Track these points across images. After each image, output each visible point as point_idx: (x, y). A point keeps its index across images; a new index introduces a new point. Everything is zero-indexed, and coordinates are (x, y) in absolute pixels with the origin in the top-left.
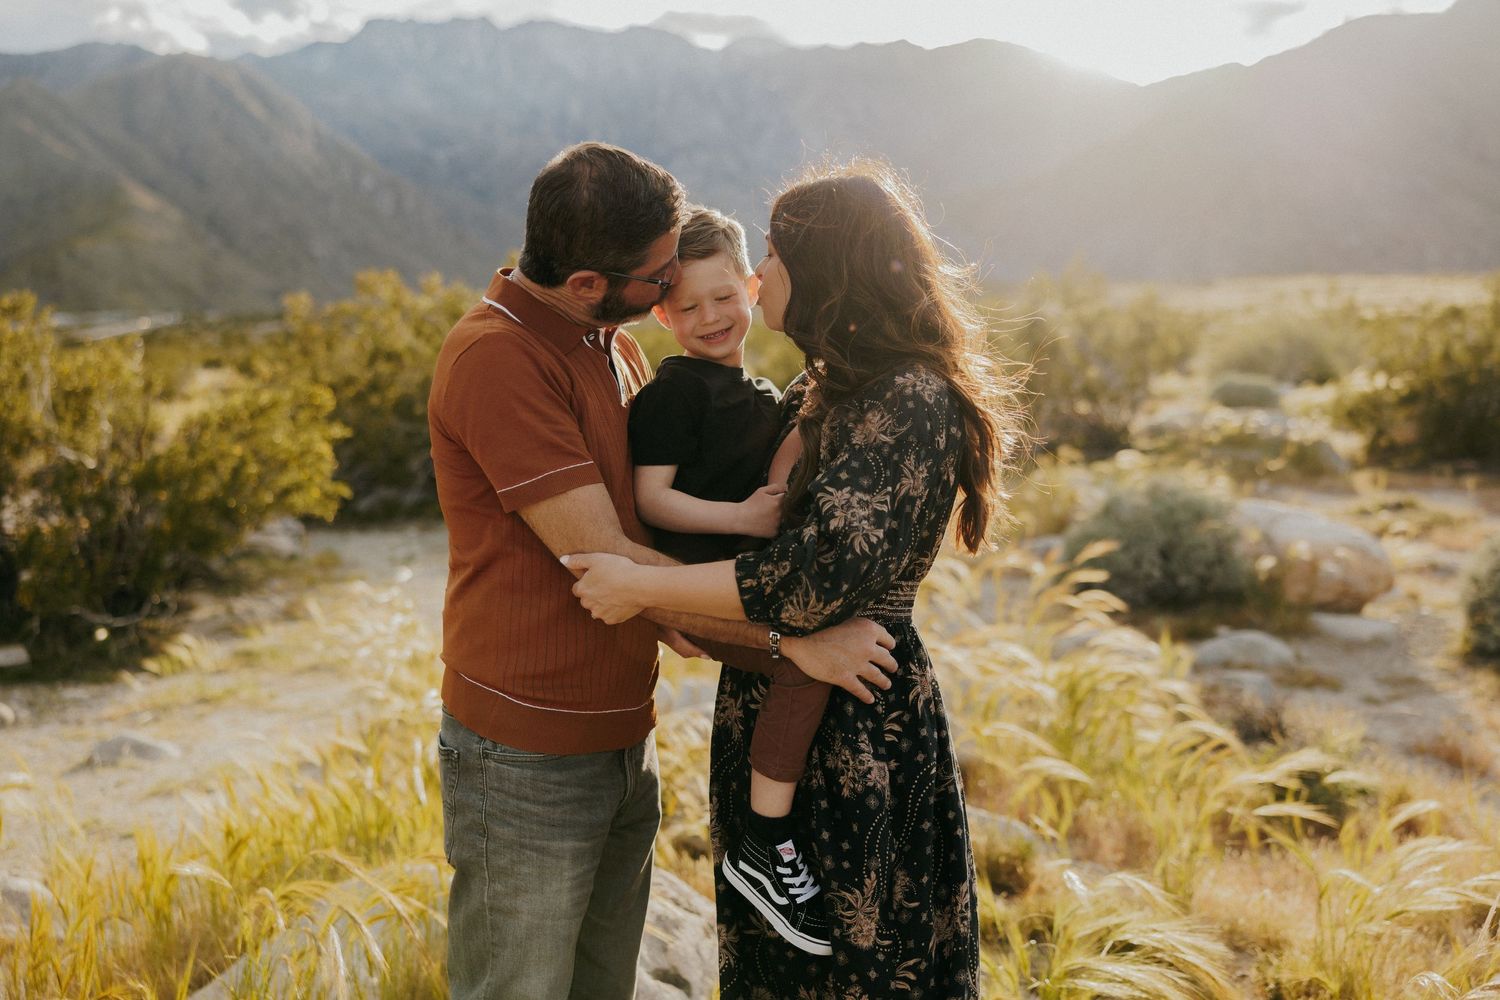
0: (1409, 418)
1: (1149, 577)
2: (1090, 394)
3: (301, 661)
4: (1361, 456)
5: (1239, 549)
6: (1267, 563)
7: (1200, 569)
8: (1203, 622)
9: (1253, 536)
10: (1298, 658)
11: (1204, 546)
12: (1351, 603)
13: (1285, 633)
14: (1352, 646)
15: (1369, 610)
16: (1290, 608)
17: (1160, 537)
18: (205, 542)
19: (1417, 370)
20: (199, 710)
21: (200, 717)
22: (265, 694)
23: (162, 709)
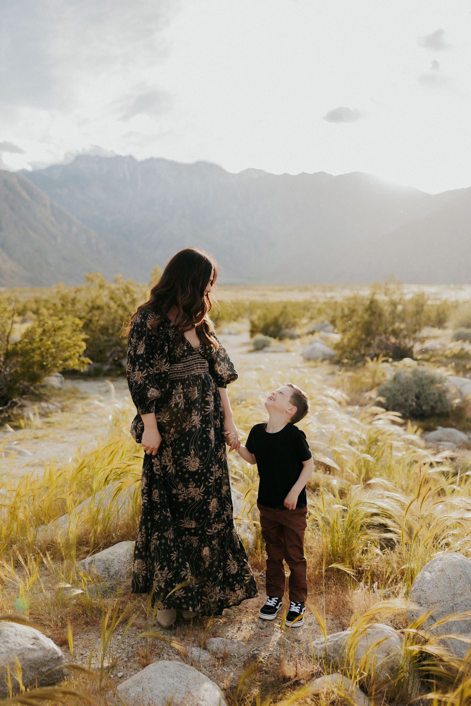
1: (411, 405)
2: (395, 333)
3: (70, 426)
5: (448, 396)
6: (457, 401)
7: (432, 404)
8: (432, 424)
9: (453, 390)
11: (434, 394)
16: (467, 420)
17: (417, 390)
18: (35, 378)
20: (35, 441)
21: (36, 443)
22: (59, 436)
23: (20, 440)
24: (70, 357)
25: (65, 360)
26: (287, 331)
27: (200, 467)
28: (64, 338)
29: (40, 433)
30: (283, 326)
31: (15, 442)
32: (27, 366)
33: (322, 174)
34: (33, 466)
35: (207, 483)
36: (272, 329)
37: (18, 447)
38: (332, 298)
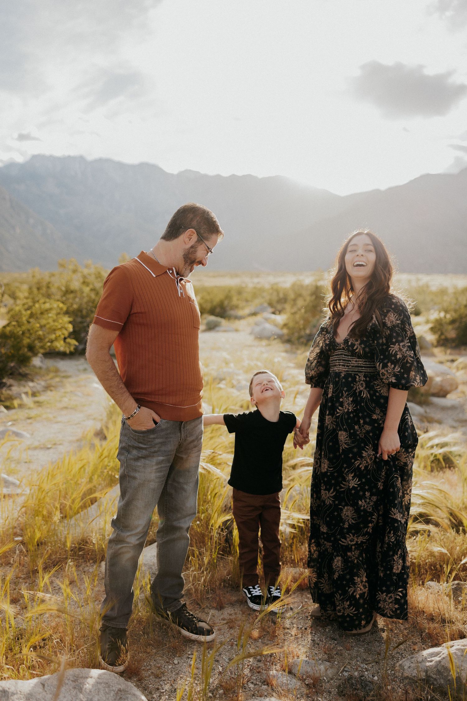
0: (453, 329)
3: (59, 405)
4: (435, 343)
10: (426, 412)
12: (443, 394)
13: (420, 404)
14: (444, 409)
15: (449, 396)
16: (422, 395)
18: (24, 360)
19: (456, 311)
20: (29, 421)
21: (31, 423)
22: (51, 416)
23: (15, 421)
24: (56, 339)
25: (52, 341)
26: (232, 313)
27: (329, 469)
28: (50, 321)
29: (33, 413)
30: (228, 308)
31: (10, 423)
32: (17, 347)
33: (249, 176)
34: (35, 448)
35: (338, 488)
36: (218, 310)
37: (14, 429)
38: (258, 283)
